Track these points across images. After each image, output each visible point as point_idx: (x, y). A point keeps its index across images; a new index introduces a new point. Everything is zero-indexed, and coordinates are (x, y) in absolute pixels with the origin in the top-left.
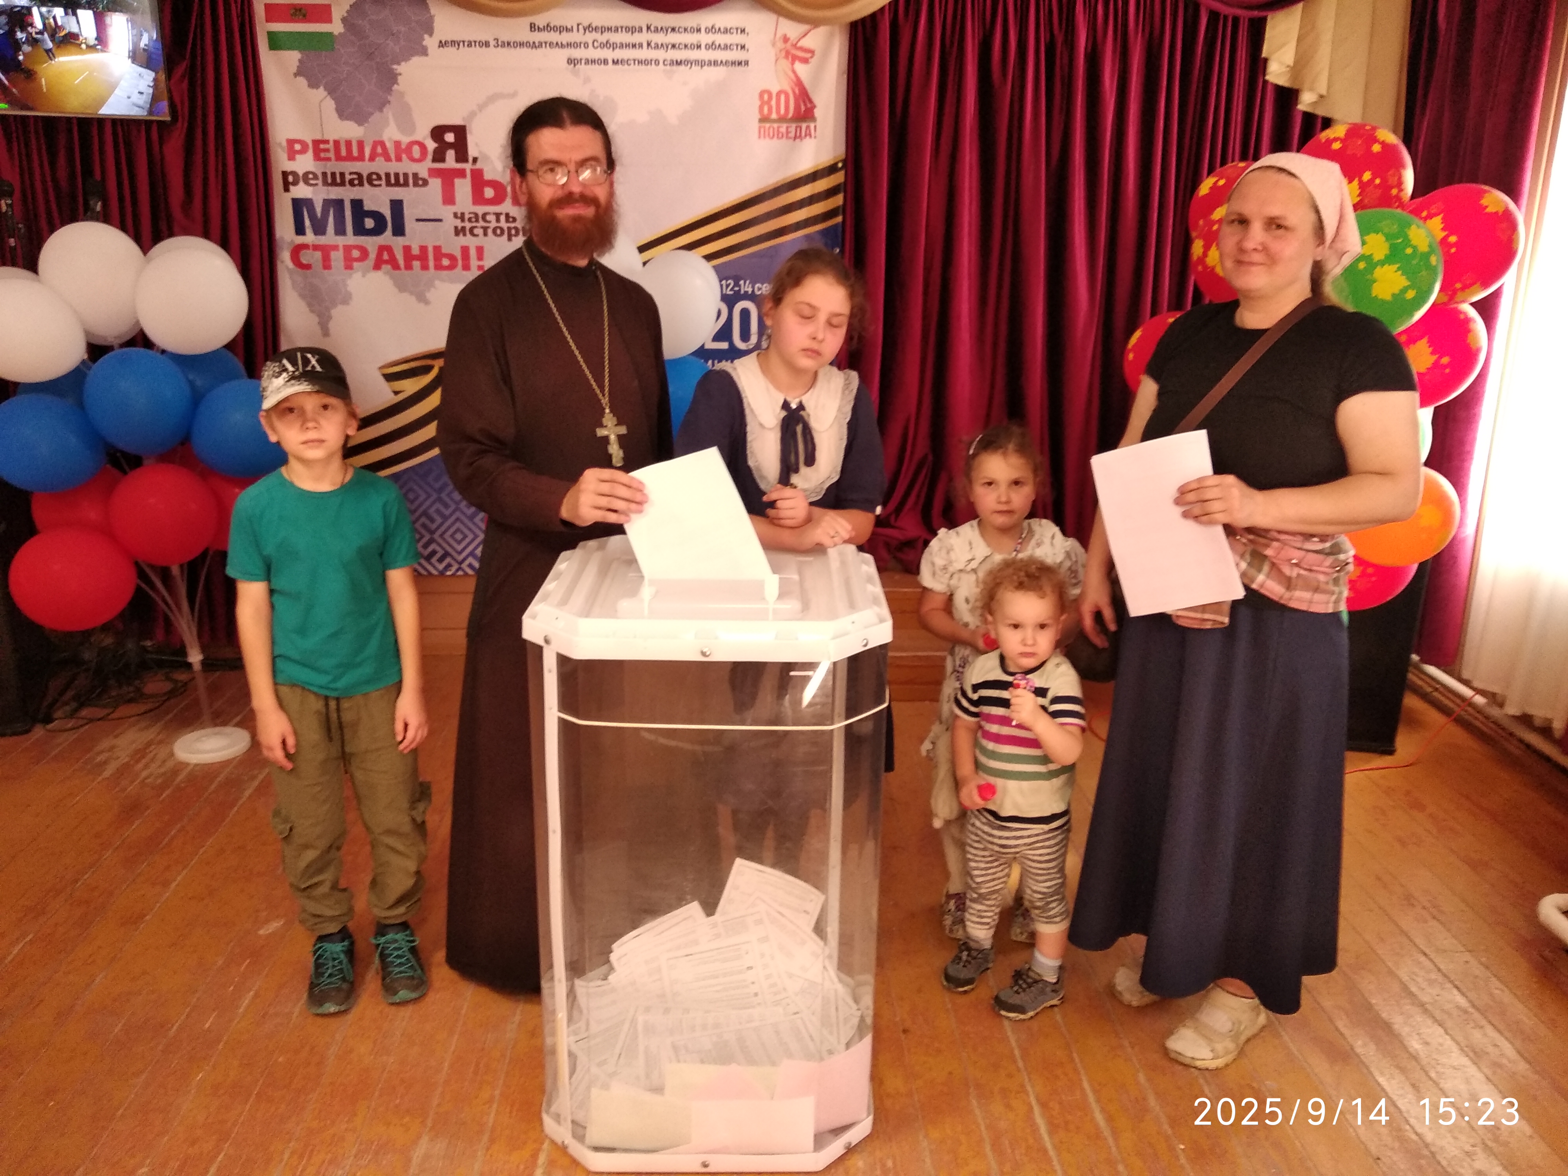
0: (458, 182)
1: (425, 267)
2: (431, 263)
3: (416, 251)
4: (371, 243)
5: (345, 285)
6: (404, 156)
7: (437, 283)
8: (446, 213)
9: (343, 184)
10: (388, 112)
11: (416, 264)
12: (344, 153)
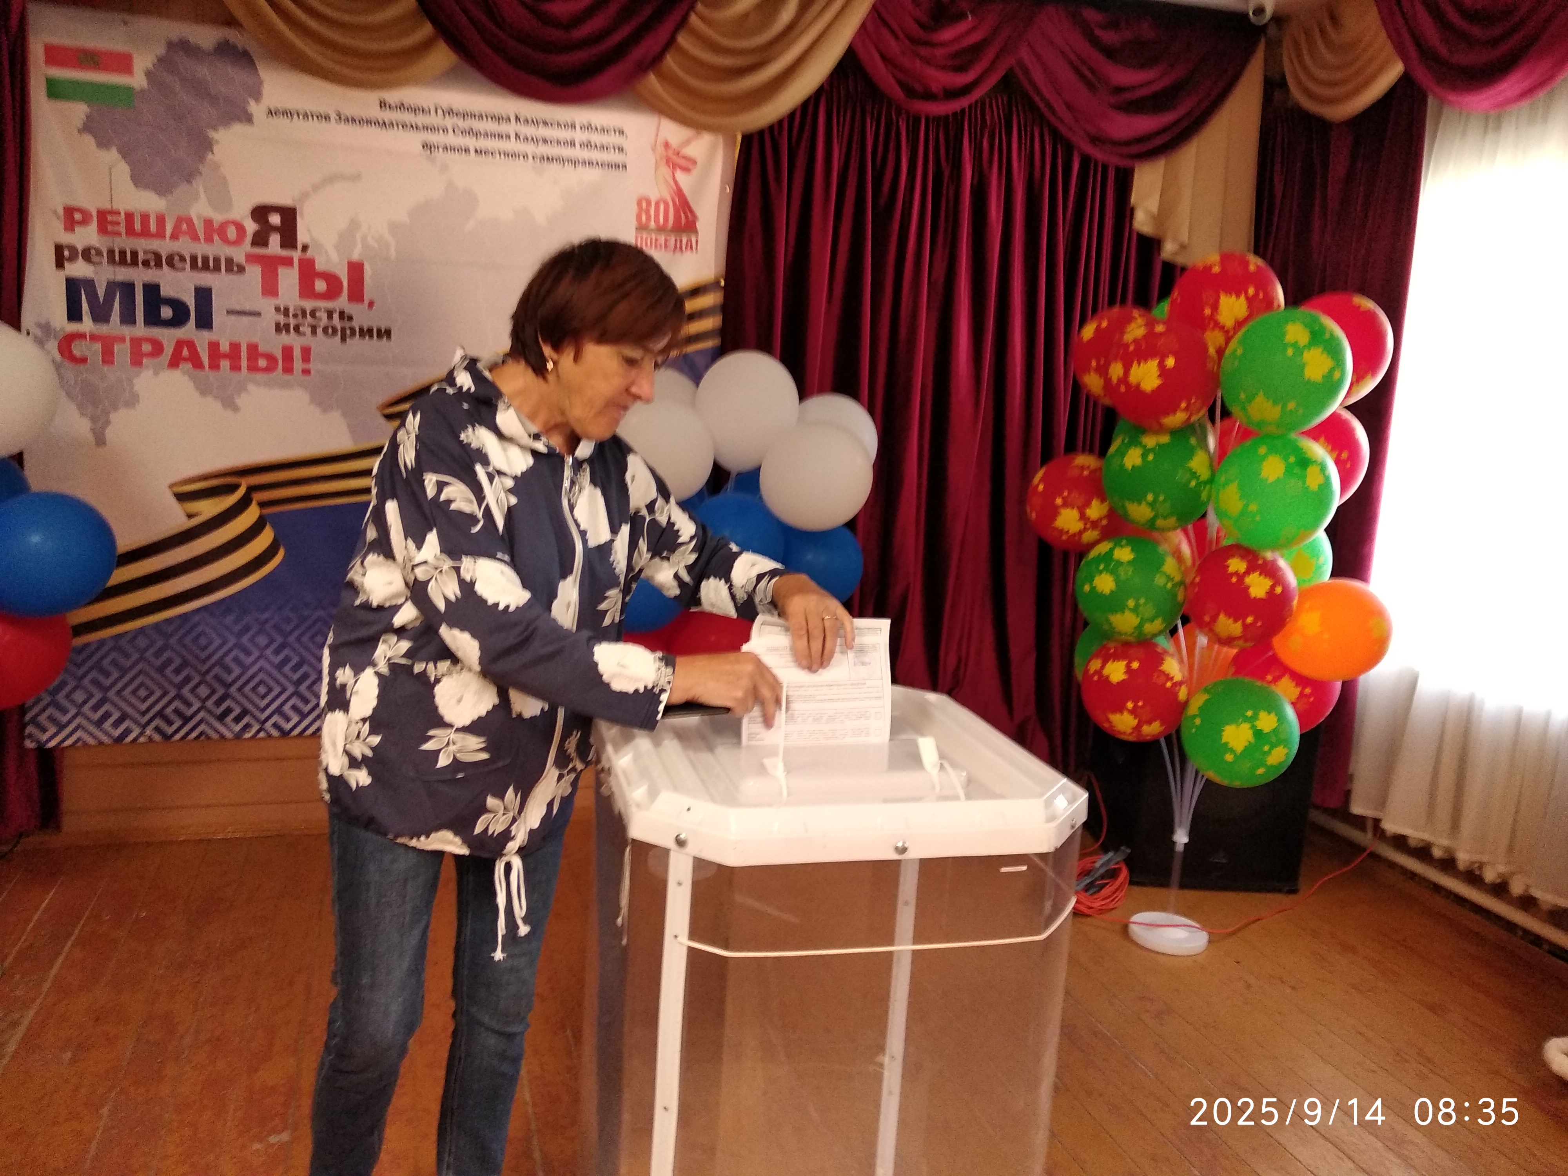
0: (282, 272)
1: (236, 367)
2: (244, 363)
3: (225, 347)
4: (168, 336)
5: (132, 386)
6: (216, 238)
7: (251, 387)
8: (267, 306)
9: (134, 263)
10: (199, 184)
11: (225, 364)
12: (138, 226)
